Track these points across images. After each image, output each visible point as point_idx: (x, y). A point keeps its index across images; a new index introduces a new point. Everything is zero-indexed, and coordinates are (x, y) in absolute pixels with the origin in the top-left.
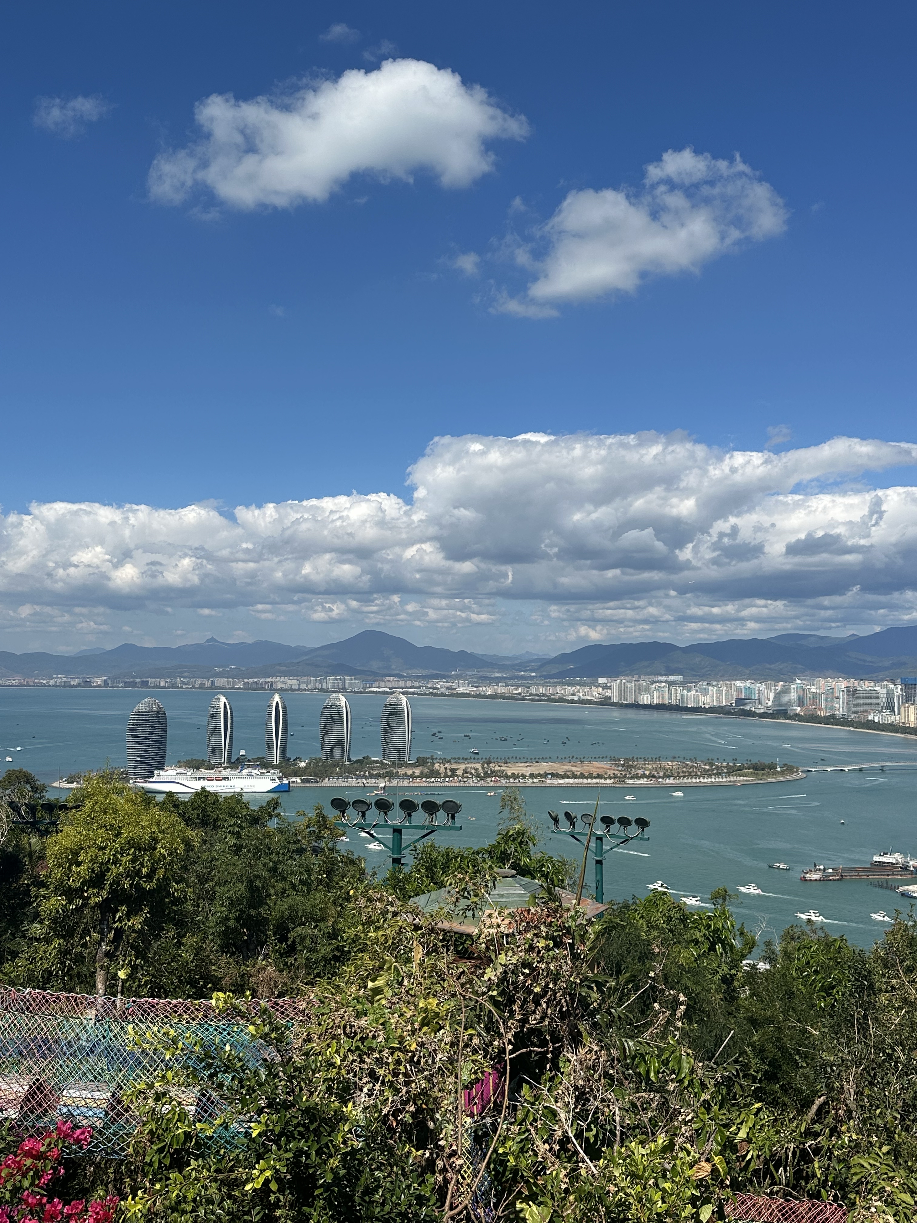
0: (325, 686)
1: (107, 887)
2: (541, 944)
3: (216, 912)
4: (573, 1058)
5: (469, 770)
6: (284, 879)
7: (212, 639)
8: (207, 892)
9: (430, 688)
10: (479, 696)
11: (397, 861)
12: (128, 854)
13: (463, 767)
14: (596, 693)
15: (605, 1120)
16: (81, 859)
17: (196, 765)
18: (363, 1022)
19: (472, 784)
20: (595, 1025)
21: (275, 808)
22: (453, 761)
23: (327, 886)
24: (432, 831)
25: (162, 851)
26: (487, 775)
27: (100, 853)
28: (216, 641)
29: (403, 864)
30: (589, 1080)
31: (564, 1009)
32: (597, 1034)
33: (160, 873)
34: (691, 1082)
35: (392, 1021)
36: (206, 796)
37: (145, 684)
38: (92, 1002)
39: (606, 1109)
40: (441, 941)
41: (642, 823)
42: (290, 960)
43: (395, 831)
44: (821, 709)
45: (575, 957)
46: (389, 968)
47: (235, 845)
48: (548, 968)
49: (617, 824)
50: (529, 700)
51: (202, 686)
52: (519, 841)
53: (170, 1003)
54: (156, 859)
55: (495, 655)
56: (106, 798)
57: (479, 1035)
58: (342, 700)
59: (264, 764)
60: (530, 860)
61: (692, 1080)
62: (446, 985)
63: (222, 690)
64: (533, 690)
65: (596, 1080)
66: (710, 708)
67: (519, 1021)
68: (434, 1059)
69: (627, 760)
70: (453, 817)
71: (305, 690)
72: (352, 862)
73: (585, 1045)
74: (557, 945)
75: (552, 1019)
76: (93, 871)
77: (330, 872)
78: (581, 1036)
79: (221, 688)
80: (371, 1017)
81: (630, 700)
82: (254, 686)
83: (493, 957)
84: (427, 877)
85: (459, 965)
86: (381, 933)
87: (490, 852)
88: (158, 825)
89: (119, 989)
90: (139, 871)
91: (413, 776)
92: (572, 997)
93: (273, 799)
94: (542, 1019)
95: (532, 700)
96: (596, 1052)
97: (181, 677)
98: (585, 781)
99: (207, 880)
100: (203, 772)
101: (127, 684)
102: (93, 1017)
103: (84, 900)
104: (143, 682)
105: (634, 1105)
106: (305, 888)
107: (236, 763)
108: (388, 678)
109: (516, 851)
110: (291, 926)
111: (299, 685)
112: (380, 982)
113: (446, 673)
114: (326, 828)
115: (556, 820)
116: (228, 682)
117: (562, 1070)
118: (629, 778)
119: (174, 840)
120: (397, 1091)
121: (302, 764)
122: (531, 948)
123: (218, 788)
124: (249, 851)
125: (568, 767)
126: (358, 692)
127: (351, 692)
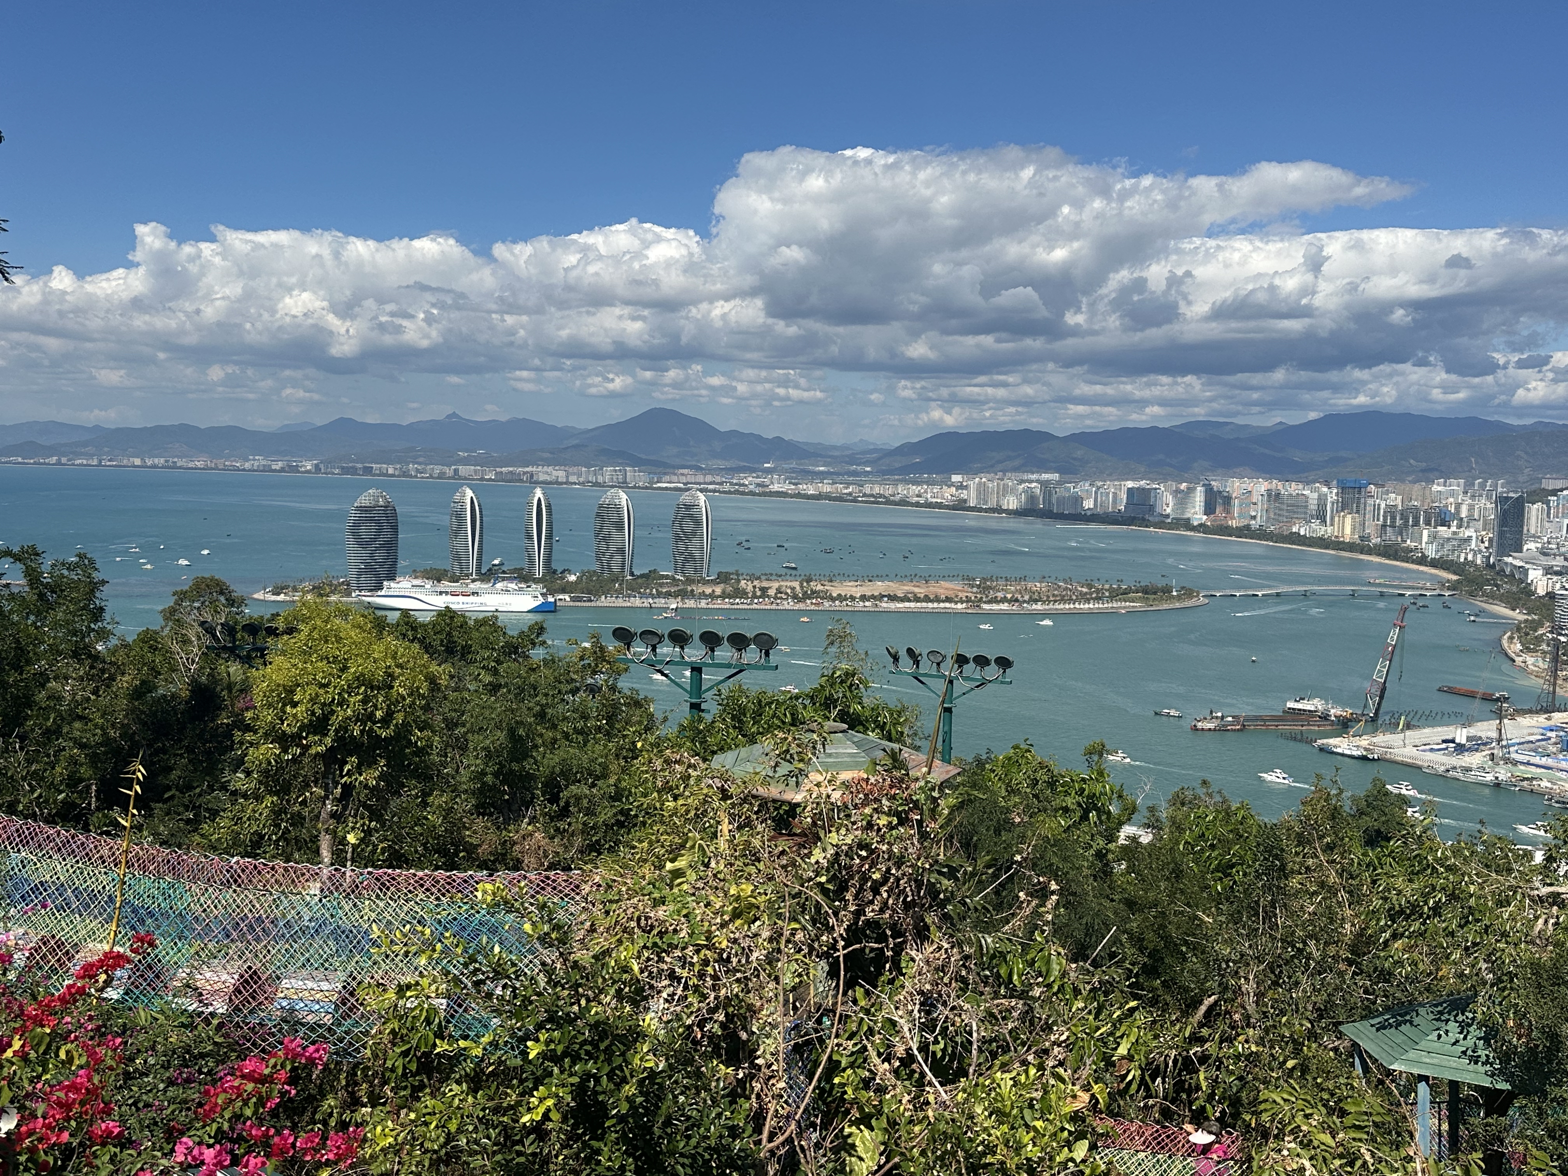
0: (600, 479)
1: (332, 733)
2: (883, 821)
3: (469, 766)
4: (918, 957)
5: (783, 589)
6: (554, 727)
7: (454, 415)
8: (457, 739)
9: (736, 484)
10: (799, 495)
11: (696, 707)
12: (358, 694)
13: (776, 585)
14: (948, 494)
15: (956, 1031)
16: (296, 698)
17: (437, 576)
18: (661, 912)
19: (787, 607)
20: (946, 917)
21: (538, 635)
22: (763, 577)
23: (608, 734)
24: (741, 671)
25: (401, 690)
26: (806, 596)
27: (321, 691)
28: (457, 416)
29: (703, 711)
30: (937, 984)
31: (909, 899)
32: (948, 928)
33: (399, 718)
34: (1061, 988)
35: (697, 912)
36: (452, 618)
37: (368, 471)
38: (317, 874)
39: (957, 1019)
40: (756, 813)
41: (1004, 663)
42: (562, 825)
43: (693, 669)
44: (1233, 518)
45: (924, 836)
46: (693, 847)
47: (490, 683)
48: (890, 851)
49: (972, 665)
50: (862, 502)
51: (442, 476)
52: (848, 683)
53: (415, 875)
54: (393, 700)
55: (820, 444)
56: (327, 622)
57: (804, 928)
58: (623, 498)
59: (524, 577)
60: (863, 707)
61: (1063, 985)
62: (761, 866)
63: (467, 481)
64: (867, 489)
65: (946, 984)
66: (1093, 515)
67: (852, 913)
68: (748, 957)
69: (984, 580)
70: (767, 654)
71: (575, 483)
72: (637, 704)
73: (933, 941)
74: (901, 823)
75: (894, 910)
76: (313, 713)
77: (610, 718)
78: (929, 930)
79: (466, 479)
80: (671, 907)
81: (992, 503)
82: (509, 477)
83: (822, 835)
84: (734, 727)
85: (778, 843)
86: (681, 802)
87: (812, 698)
88: (394, 658)
89: (349, 855)
90: (372, 714)
91: (712, 596)
92: (919, 884)
93: (536, 623)
94: (882, 911)
95: (866, 502)
96: (946, 950)
97: (414, 463)
98: (930, 605)
99: (456, 725)
100: (446, 585)
101: (345, 471)
102: (318, 892)
103: (302, 749)
104: (365, 467)
105: (992, 1015)
106: (580, 738)
107: (489, 575)
108: (681, 471)
109: (845, 696)
110: (563, 782)
111: (567, 477)
112: (681, 863)
113: (756, 466)
114: (605, 660)
115: (896, 658)
116: (475, 471)
117: (904, 971)
118: (985, 602)
119: (415, 676)
120: (704, 997)
121: (572, 578)
122: (870, 826)
123: (465, 606)
124: (509, 691)
125: (908, 588)
126: (643, 488)
127: (635, 487)
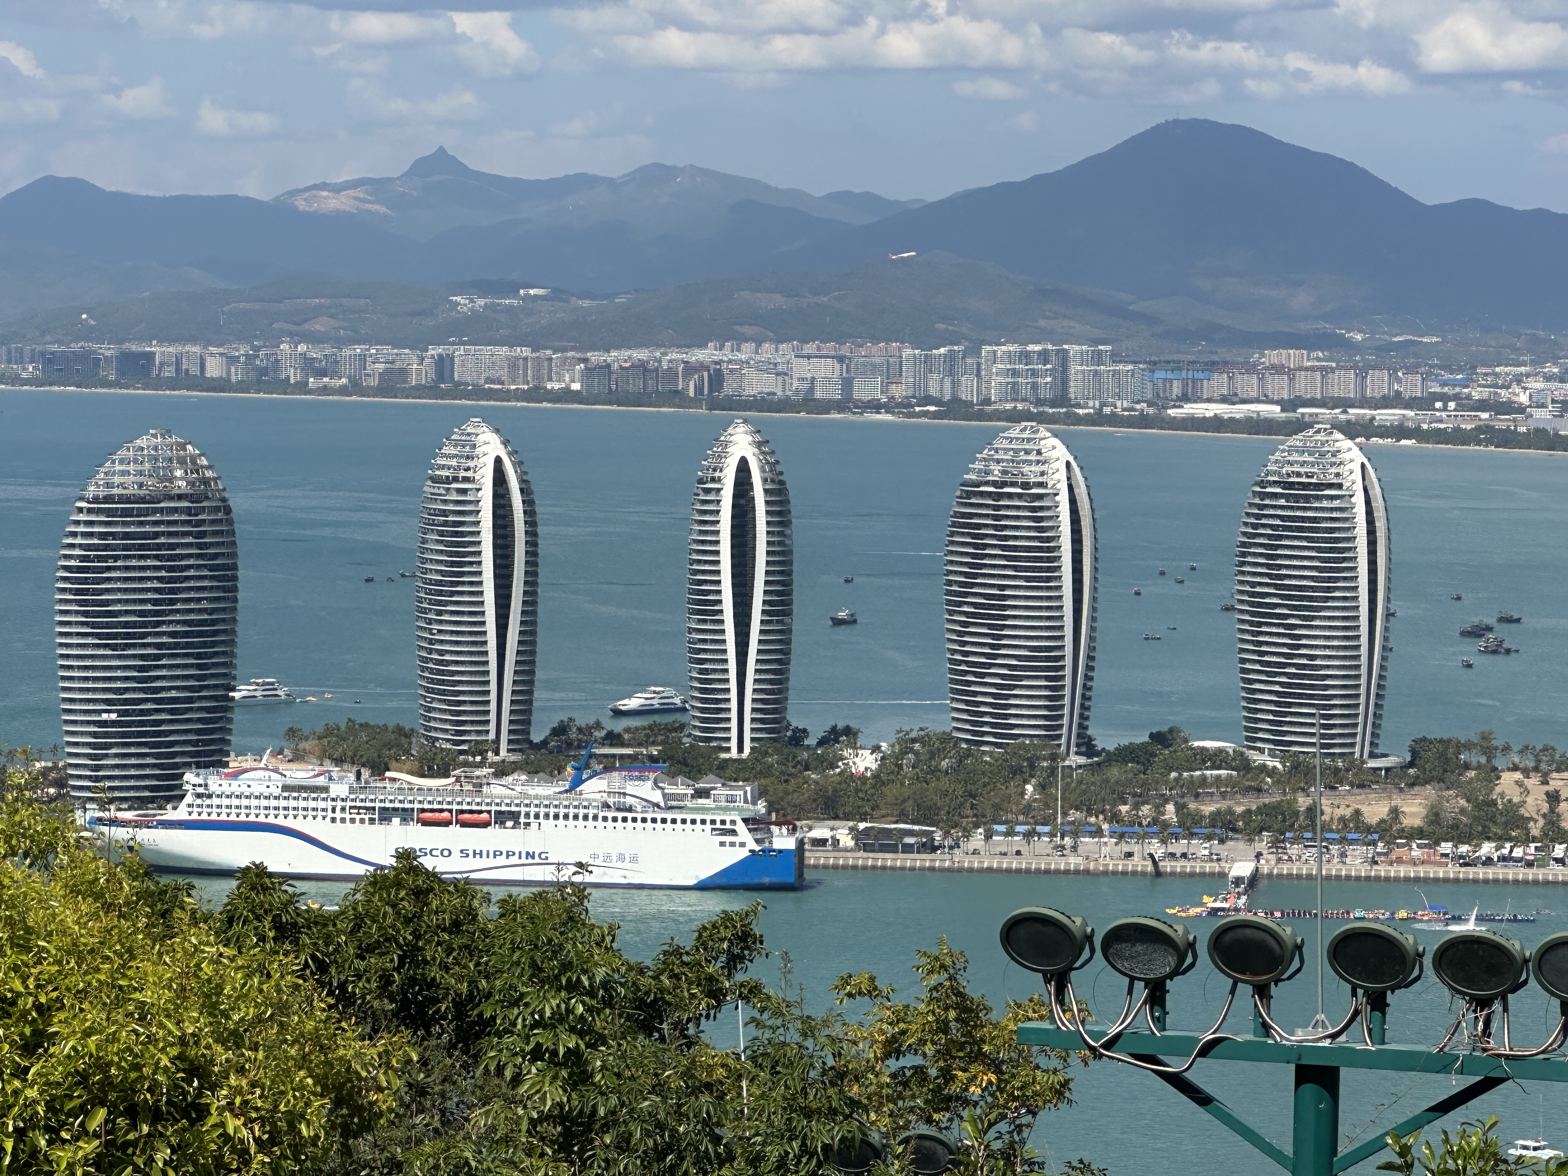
0: (968, 390)
9: (1483, 405)
17: (368, 751)
21: (734, 961)
24: (1486, 1084)
25: (233, 1123)
37: (136, 368)
43: (1305, 1074)
47: (560, 1112)
51: (392, 383)
58: (1055, 458)
59: (684, 758)
71: (876, 406)
79: (478, 393)
82: (635, 385)
91: (1391, 831)
97: (297, 338)
100: (403, 784)
101: (56, 369)
104: (127, 357)
107: (555, 749)
108: (1273, 356)
111: (847, 384)
113: (1562, 335)
114: (978, 1056)
116: (513, 362)
121: (863, 761)
126: (1129, 422)
127: (1098, 419)
